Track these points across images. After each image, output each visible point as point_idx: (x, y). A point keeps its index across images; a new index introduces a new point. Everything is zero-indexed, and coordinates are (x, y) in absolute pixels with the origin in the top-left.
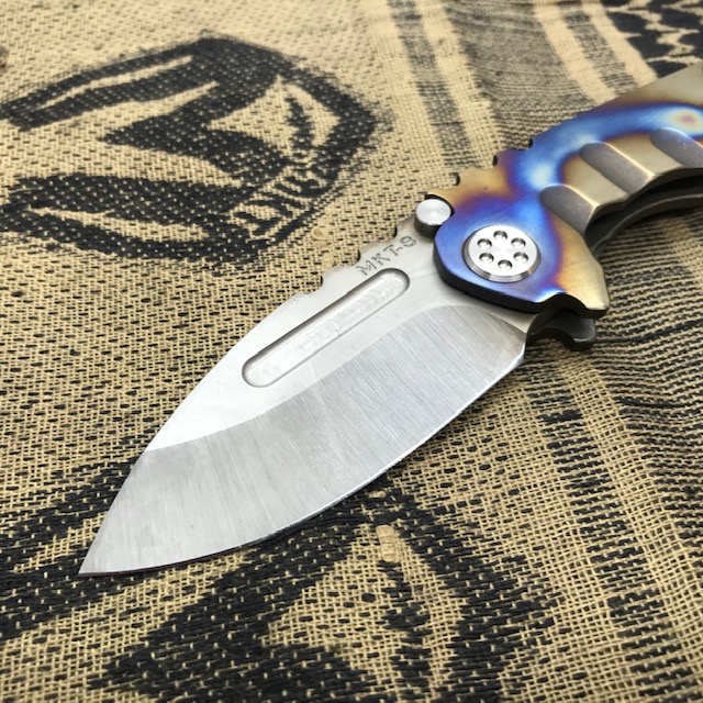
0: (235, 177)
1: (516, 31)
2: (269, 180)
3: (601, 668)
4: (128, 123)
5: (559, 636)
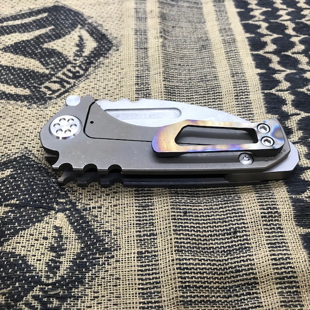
0: (47, 69)
2: (60, 71)
3: (127, 277)
4: (13, 43)
5: (115, 263)
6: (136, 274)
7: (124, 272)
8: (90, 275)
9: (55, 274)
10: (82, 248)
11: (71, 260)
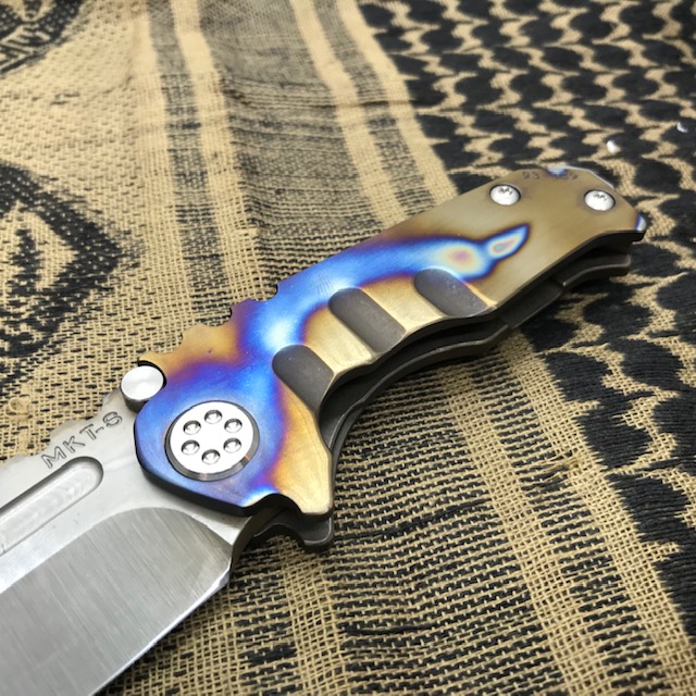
1: (310, 139)
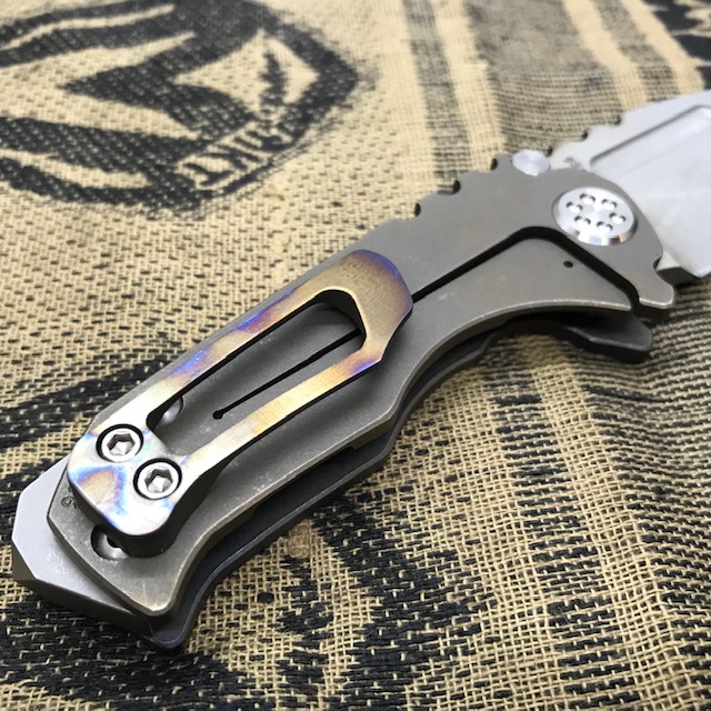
0: (192, 129)
2: (228, 134)
3: (530, 686)
4: (92, 73)
5: (485, 646)
6: (558, 675)
7: (520, 673)
8: (416, 691)
9: (312, 694)
10: (376, 611)
11: (352, 648)
